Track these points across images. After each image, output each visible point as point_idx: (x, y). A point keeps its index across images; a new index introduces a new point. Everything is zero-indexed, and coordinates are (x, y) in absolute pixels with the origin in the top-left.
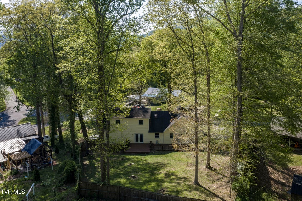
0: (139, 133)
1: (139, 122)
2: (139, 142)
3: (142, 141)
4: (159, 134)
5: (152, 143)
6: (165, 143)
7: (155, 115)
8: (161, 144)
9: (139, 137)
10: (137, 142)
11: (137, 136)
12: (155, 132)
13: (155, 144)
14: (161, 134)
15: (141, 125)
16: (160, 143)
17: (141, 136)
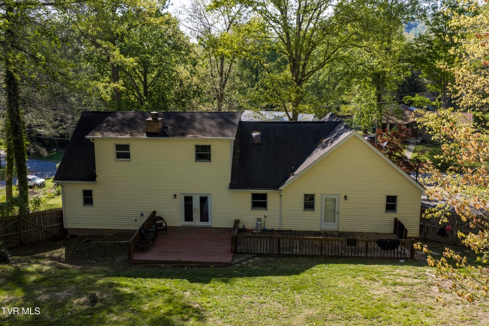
0: (196, 192)
1: (197, 151)
2: (197, 222)
3: (207, 220)
4: (264, 196)
5: (241, 226)
6: (286, 226)
7: (254, 134)
8: (272, 231)
9: (196, 204)
10: (189, 223)
11: (188, 200)
12: (253, 188)
13: (252, 230)
14: (272, 197)
15: (203, 165)
16: (269, 226)
17: (204, 200)
